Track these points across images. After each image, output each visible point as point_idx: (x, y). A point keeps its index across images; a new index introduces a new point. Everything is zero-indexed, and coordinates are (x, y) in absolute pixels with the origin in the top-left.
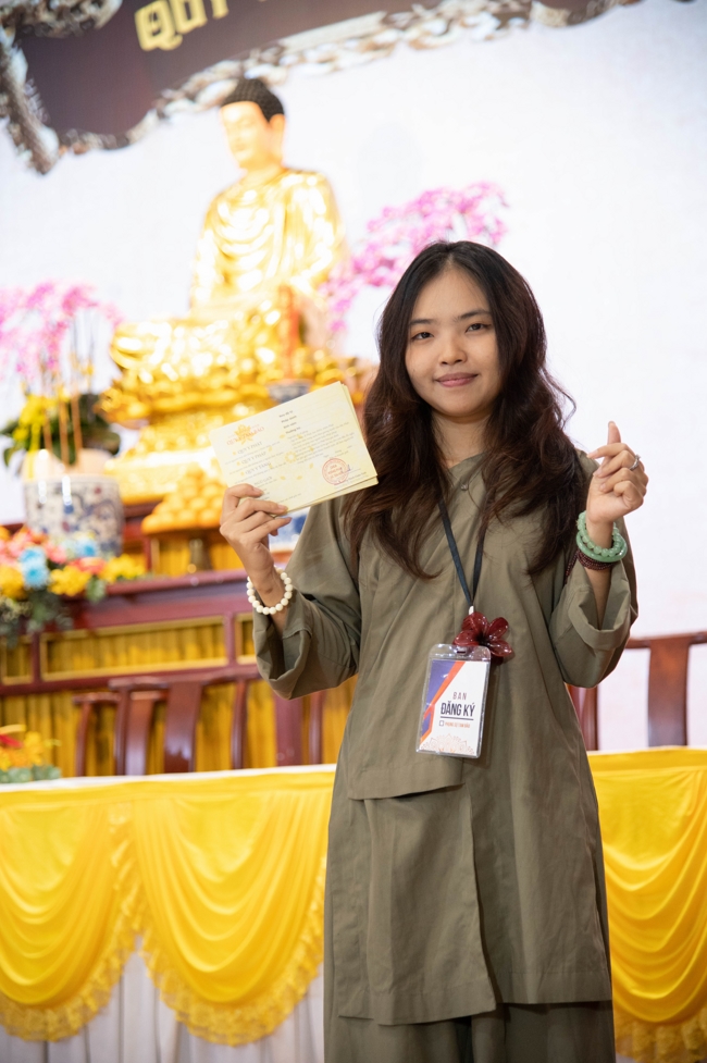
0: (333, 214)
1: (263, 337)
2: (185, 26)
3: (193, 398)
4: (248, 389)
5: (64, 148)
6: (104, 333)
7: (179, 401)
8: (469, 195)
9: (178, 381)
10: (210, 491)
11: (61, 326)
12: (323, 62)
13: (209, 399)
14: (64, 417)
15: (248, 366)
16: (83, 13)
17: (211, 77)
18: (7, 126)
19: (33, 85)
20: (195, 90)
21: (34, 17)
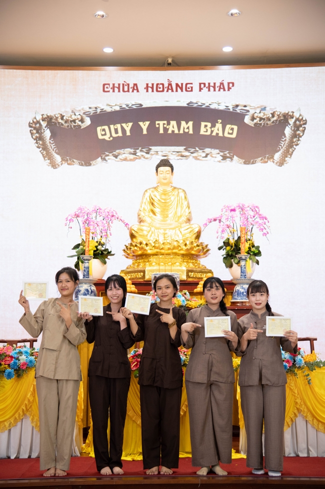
2: (114, 135)
16: (75, 123)
17: (123, 152)
18: (40, 151)
19: (52, 141)
20: (117, 154)
21: (57, 120)
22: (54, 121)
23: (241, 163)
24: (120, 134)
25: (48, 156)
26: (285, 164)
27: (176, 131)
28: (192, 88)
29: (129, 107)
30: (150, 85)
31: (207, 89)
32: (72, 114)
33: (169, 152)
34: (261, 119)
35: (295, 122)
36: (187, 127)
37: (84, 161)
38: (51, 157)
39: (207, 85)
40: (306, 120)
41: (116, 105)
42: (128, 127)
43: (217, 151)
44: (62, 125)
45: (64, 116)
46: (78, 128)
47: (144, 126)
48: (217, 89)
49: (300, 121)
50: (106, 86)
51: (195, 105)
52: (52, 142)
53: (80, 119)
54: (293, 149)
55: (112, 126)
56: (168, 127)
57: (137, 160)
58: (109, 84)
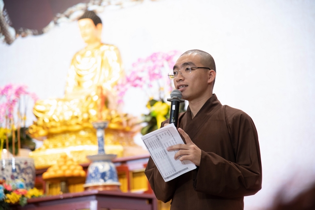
0: (120, 60)
1: (92, 105)
3: (64, 128)
4: (86, 125)
5: (18, 35)
6: (31, 104)
7: (59, 129)
8: (171, 54)
9: (59, 122)
10: (69, 163)
11: (14, 101)
12: (117, 5)
13: (70, 128)
14: (14, 136)
15: (86, 116)
19: (6, 12)
20: (69, 14)
25: (2, 31)
37: (37, 29)
38: (6, 31)
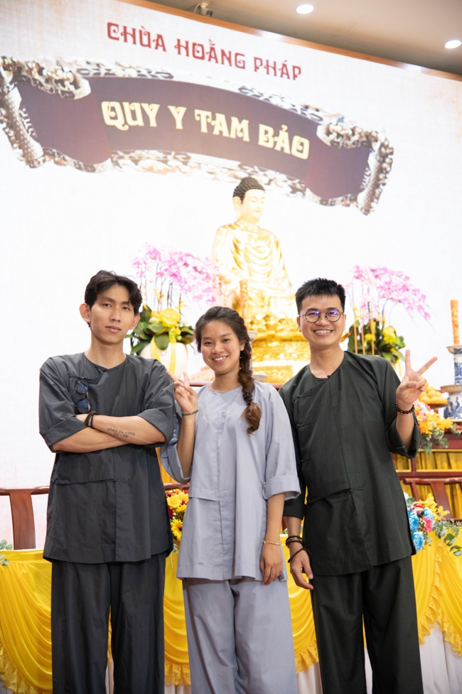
2: (130, 122)
5: (46, 157)
16: (64, 86)
17: (147, 156)
18: (4, 129)
19: (25, 113)
20: (137, 158)
21: (31, 74)
22: (24, 73)
23: (316, 202)
24: (140, 122)
25: (18, 140)
26: (371, 213)
27: (226, 134)
28: (244, 62)
29: (153, 76)
30: (183, 43)
31: (265, 70)
32: (57, 67)
33: (218, 167)
34: (339, 135)
35: (380, 149)
36: (240, 128)
37: (83, 162)
38: (25, 144)
39: (265, 64)
40: (392, 148)
41: (130, 67)
42: (152, 110)
43: (283, 177)
44: (41, 84)
45: (42, 69)
46: (70, 97)
47: (178, 113)
48: (279, 73)
49: (386, 147)
50: (113, 28)
51: (250, 94)
52: (25, 115)
53: (72, 80)
54: (380, 190)
55: (126, 104)
56: (213, 123)
57: (169, 173)
58: (117, 26)
